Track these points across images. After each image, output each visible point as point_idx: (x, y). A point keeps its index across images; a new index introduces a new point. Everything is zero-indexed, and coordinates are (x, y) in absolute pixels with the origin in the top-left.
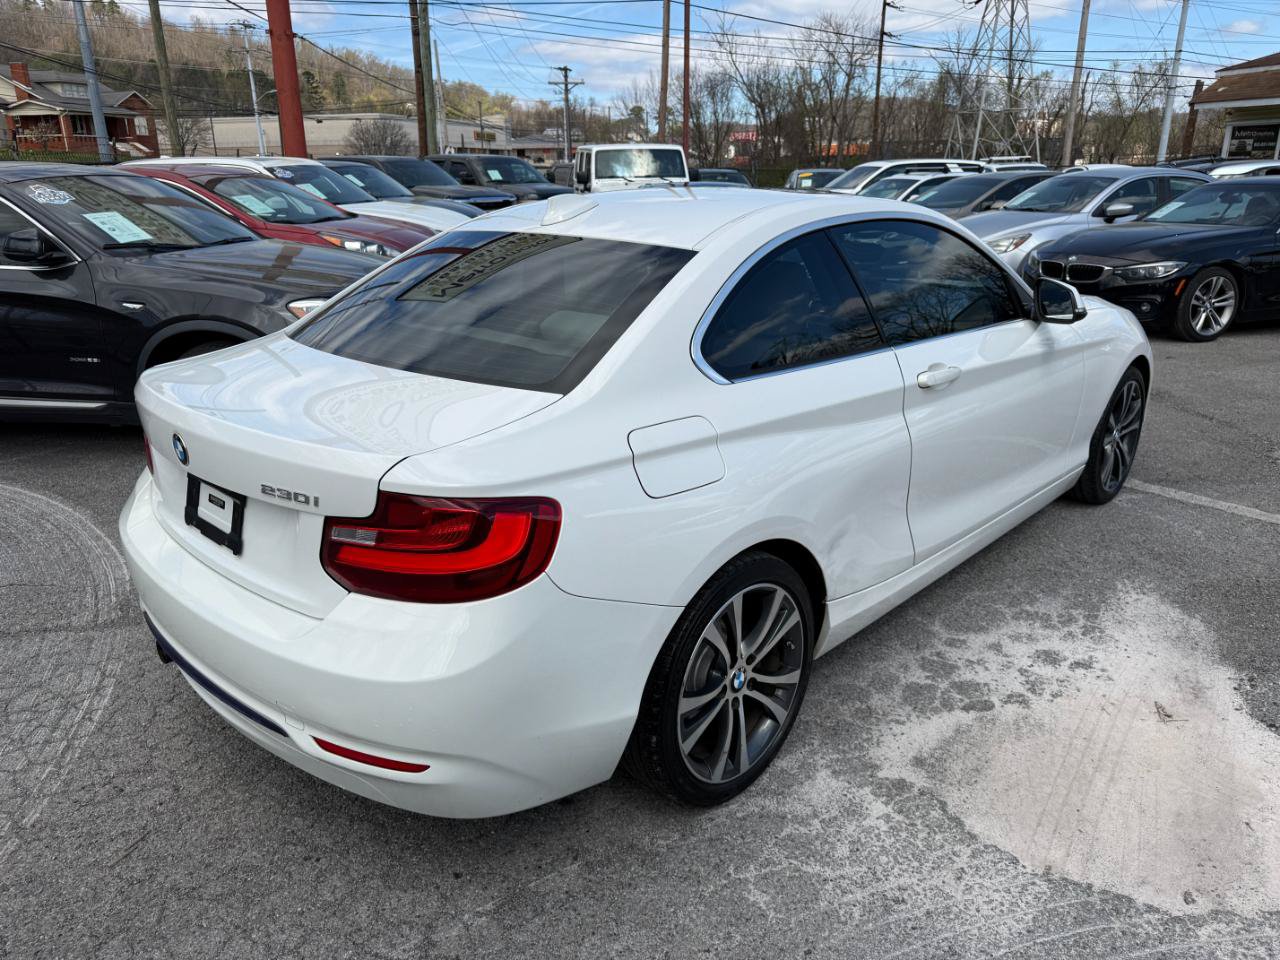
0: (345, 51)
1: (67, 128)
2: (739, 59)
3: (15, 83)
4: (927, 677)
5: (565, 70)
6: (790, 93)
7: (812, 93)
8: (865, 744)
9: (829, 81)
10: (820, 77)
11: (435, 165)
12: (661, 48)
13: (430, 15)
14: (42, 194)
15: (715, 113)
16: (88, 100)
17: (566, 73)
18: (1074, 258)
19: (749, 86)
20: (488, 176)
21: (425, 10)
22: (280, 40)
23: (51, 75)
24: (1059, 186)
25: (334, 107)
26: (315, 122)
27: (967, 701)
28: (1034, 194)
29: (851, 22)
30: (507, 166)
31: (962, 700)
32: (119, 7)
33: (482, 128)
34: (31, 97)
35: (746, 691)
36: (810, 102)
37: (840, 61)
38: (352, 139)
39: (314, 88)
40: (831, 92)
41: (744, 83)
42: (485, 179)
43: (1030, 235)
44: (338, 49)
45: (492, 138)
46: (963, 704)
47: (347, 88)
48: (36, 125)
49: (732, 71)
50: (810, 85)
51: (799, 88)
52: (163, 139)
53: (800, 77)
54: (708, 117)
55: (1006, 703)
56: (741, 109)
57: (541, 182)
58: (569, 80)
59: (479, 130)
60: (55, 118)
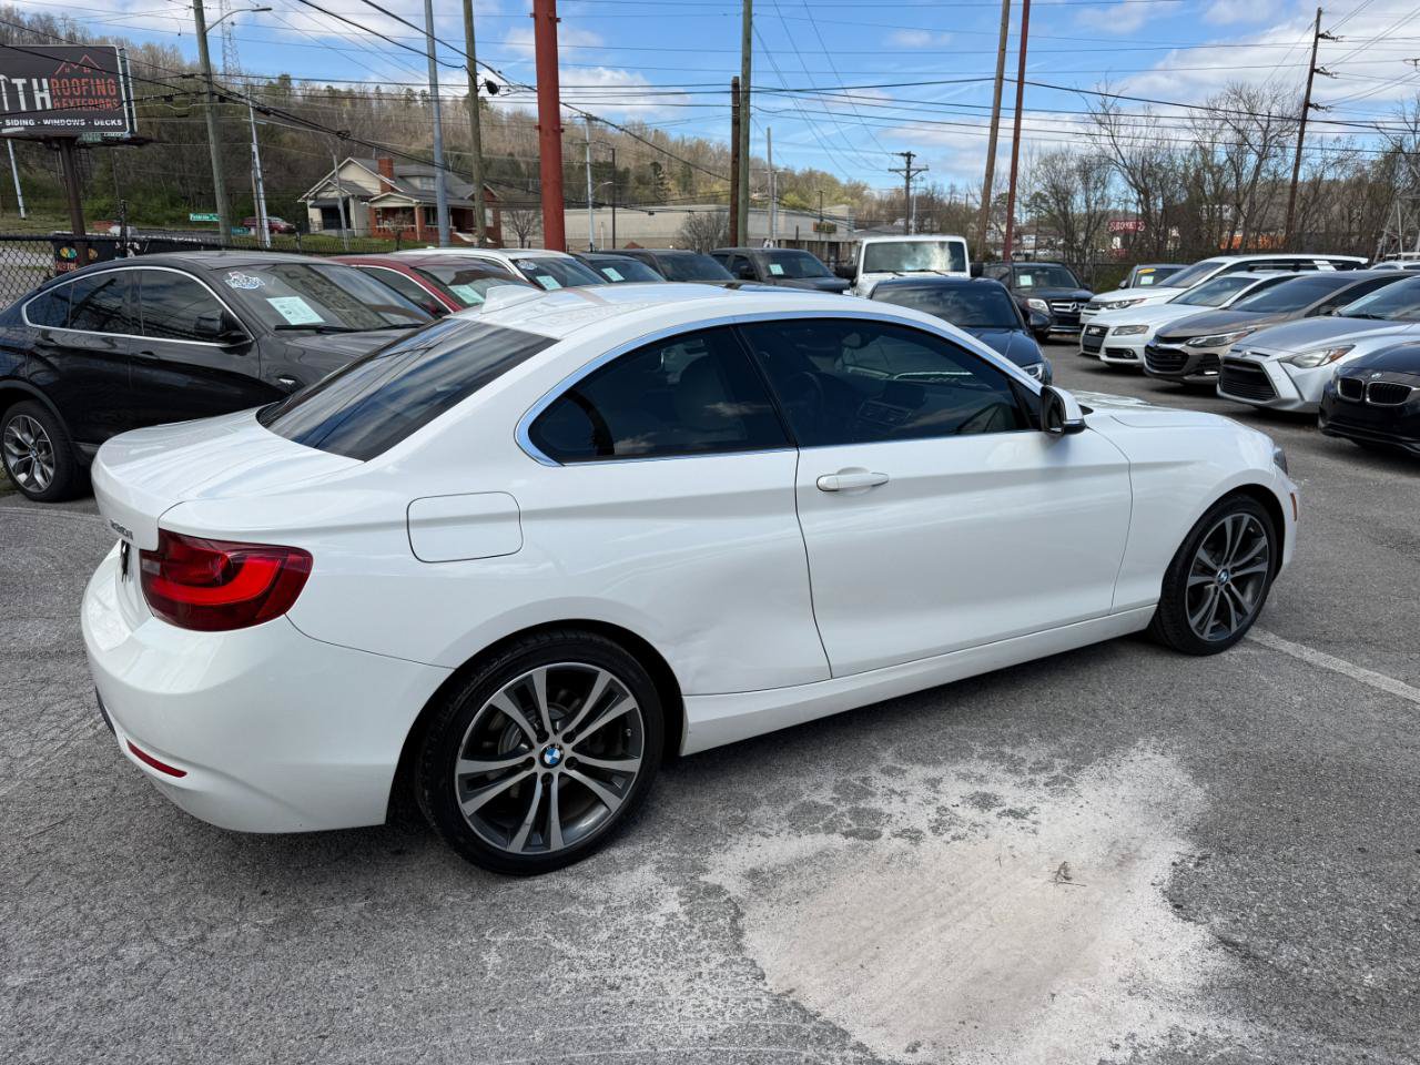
0: (696, 140)
1: (420, 222)
2: (1120, 142)
3: (382, 177)
4: (832, 799)
5: (909, 155)
6: (1185, 177)
7: (1213, 175)
8: (712, 849)
9: (1236, 165)
10: (1225, 158)
11: (713, 259)
12: (989, 129)
13: (752, 103)
14: (236, 281)
15: (1087, 201)
16: (435, 192)
17: (909, 159)
18: (1378, 375)
19: (1132, 170)
20: (769, 270)
21: (747, 99)
22: (547, 135)
23: (412, 169)
24: (1410, 288)
25: (678, 197)
26: (646, 215)
27: (855, 827)
28: (1376, 297)
29: (1267, 92)
30: (793, 260)
31: (849, 825)
32: (487, 102)
33: (821, 218)
34: (393, 190)
35: (561, 768)
36: (1209, 189)
37: (1251, 141)
38: (685, 231)
39: (660, 179)
40: (1239, 175)
41: (1125, 166)
42: (765, 274)
43: (1354, 346)
44: (689, 139)
45: (832, 229)
46: (848, 829)
47: (694, 179)
48: (394, 217)
49: (1113, 154)
50: (1211, 168)
51: (1198, 171)
52: (505, 232)
53: (1199, 158)
54: (1078, 205)
55: (895, 836)
56: (1119, 193)
57: (826, 276)
58: (912, 166)
59: (818, 221)
60: (412, 209)
